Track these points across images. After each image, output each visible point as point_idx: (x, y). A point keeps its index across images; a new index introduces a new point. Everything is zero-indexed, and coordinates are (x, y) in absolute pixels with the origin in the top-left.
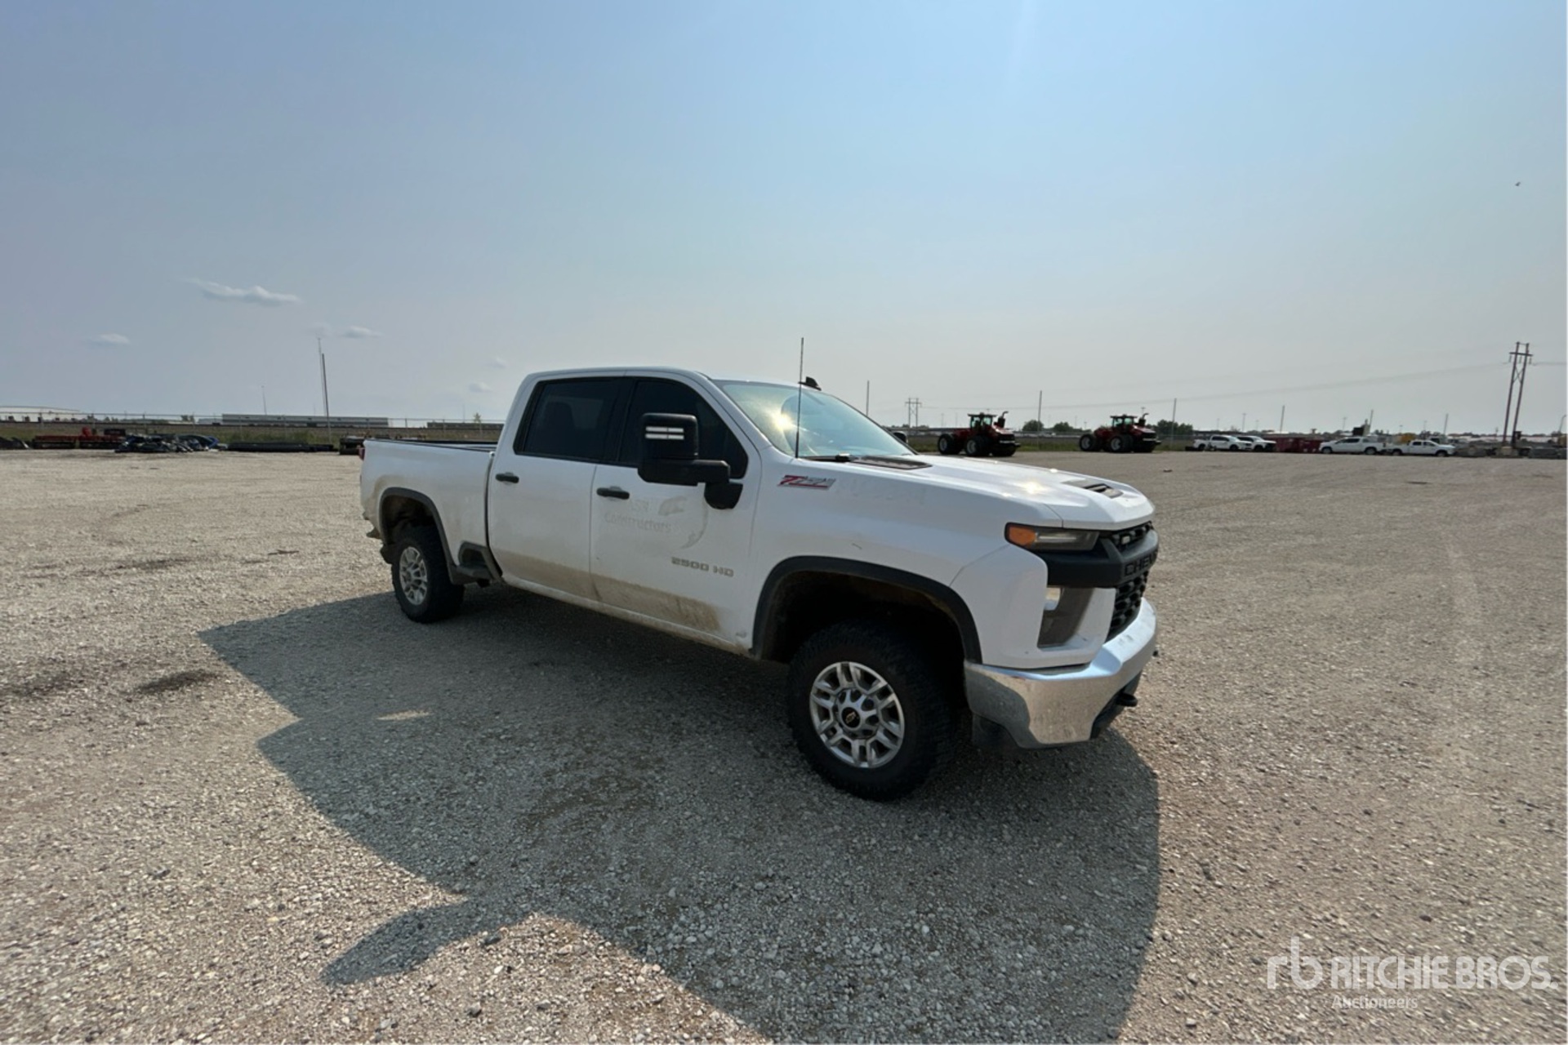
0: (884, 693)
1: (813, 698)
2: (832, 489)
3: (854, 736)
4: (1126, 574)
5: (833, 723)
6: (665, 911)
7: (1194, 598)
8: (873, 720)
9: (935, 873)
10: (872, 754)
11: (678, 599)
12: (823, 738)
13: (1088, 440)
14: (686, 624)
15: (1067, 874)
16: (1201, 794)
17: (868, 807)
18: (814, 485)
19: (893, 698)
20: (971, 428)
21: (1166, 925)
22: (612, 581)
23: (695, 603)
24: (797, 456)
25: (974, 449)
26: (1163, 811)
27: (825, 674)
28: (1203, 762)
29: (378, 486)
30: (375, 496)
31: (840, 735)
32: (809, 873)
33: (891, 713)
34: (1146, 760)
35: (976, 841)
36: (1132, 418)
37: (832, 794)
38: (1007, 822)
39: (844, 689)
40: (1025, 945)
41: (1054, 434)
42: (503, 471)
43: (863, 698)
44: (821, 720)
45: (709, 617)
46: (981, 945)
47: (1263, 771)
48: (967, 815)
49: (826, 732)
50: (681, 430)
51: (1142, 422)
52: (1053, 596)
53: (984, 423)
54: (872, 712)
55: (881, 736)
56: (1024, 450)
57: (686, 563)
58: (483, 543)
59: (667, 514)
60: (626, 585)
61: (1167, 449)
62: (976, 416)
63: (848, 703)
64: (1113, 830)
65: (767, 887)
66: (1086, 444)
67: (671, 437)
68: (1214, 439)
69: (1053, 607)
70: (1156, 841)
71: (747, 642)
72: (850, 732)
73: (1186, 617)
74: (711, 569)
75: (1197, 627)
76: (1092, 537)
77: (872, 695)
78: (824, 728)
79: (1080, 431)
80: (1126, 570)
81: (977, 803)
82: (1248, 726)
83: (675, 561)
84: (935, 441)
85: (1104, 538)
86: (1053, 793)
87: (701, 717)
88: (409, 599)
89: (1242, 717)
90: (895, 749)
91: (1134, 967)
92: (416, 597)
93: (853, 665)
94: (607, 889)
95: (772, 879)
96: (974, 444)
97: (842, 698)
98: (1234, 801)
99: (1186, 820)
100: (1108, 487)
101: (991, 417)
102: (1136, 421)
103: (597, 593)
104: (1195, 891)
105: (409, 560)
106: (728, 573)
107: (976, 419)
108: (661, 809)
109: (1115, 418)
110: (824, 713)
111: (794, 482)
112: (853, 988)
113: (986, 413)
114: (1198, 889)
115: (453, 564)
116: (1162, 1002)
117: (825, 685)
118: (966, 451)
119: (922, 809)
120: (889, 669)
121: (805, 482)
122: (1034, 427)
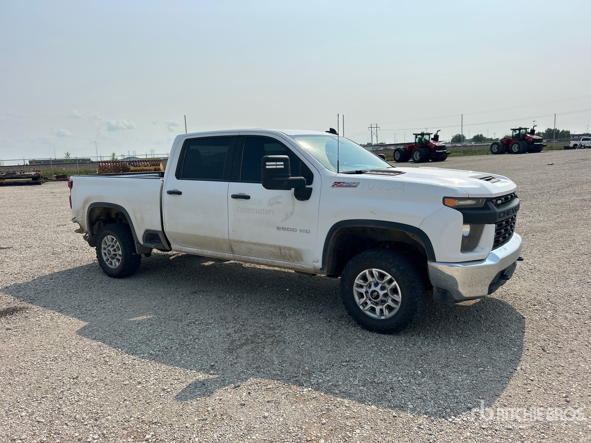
0: (390, 281)
1: (355, 288)
2: (359, 187)
3: (377, 304)
4: (500, 217)
5: (366, 300)
6: (306, 374)
7: (557, 240)
8: (386, 295)
9: (421, 356)
10: (386, 312)
11: (280, 248)
12: (361, 307)
13: (496, 146)
14: (284, 260)
15: (481, 353)
16: (545, 323)
17: (386, 337)
18: (349, 186)
19: (395, 283)
20: (415, 143)
21: (523, 365)
22: (242, 242)
23: (289, 249)
24: (338, 172)
25: (419, 158)
26: (527, 330)
27: (360, 276)
28: (548, 312)
29: (86, 202)
30: (84, 207)
31: (370, 305)
32: (365, 359)
33: (395, 291)
34: (520, 312)
35: (439, 345)
36: (526, 129)
37: (367, 333)
38: (452, 338)
39: (370, 282)
40: (462, 375)
41: (473, 143)
42: (171, 189)
43: (380, 285)
44: (360, 299)
45: (298, 255)
46: (444, 376)
47: (578, 314)
48: (433, 337)
49: (362, 305)
50: (282, 163)
51: (533, 132)
52: (467, 229)
53: (425, 139)
54: (385, 291)
55: (390, 303)
56: (453, 156)
57: (284, 229)
58: (160, 229)
59: (272, 205)
60: (250, 243)
61: (552, 149)
62: (419, 135)
63: (373, 288)
64: (502, 338)
65: (348, 364)
66: (495, 149)
67: (278, 167)
68: (583, 140)
69: (467, 234)
70: (522, 341)
71: (319, 265)
72: (375, 302)
73: (551, 250)
74: (298, 231)
75: (556, 255)
76: (483, 201)
77: (384, 283)
78: (361, 303)
79: (491, 139)
80: (499, 215)
81: (438, 332)
82: (575, 297)
83: (278, 228)
84: (392, 153)
85: (489, 201)
86: (474, 327)
87: (293, 309)
88: (109, 265)
89: (572, 294)
90: (397, 307)
91: (508, 378)
92: (114, 264)
93: (374, 270)
94: (278, 370)
95: (349, 362)
96: (418, 154)
97: (370, 286)
98: (561, 325)
99: (537, 333)
100: (493, 178)
101: (429, 134)
102: (529, 131)
103: (232, 249)
104: (537, 355)
105: (108, 243)
106: (308, 232)
107: (418, 136)
108: (289, 343)
109: (514, 130)
110: (361, 295)
111: (339, 185)
112: (392, 389)
113: (425, 132)
114: (538, 354)
115: (138, 243)
116: (519, 386)
117: (361, 282)
118: (413, 159)
119: (412, 336)
120: (392, 269)
121: (345, 185)
122: (459, 139)
